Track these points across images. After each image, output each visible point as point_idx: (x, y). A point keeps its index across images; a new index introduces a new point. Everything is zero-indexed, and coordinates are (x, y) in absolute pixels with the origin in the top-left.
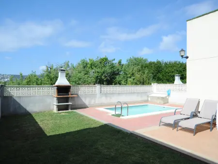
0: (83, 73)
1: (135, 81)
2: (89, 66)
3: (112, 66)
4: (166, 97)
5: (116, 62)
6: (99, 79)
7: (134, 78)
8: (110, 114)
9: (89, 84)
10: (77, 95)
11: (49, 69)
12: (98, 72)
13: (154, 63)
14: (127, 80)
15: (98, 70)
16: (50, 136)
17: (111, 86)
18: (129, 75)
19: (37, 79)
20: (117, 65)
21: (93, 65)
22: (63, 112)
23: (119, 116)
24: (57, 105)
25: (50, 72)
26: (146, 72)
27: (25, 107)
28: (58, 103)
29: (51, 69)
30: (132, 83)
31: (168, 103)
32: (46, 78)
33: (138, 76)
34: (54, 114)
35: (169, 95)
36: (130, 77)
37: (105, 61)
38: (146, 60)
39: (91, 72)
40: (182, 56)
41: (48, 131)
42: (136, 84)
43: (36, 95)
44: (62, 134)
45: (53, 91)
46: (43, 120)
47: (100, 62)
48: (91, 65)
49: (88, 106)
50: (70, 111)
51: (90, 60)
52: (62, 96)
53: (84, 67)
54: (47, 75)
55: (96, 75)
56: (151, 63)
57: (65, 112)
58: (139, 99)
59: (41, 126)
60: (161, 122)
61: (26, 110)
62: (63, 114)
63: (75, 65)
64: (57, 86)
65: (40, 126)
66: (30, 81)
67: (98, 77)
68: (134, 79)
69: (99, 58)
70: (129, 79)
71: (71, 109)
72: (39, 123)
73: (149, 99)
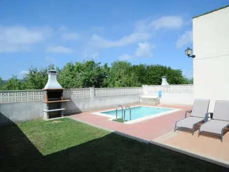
0: (70, 76)
1: (122, 83)
2: (75, 69)
3: (99, 70)
4: (157, 99)
5: (102, 65)
6: (87, 82)
7: (121, 80)
8: (111, 119)
9: (78, 87)
10: (70, 99)
11: (33, 73)
12: (85, 75)
13: (137, 66)
14: (114, 83)
15: (86, 73)
16: (47, 155)
17: (105, 88)
18: (116, 78)
19: (20, 83)
20: (103, 68)
21: (79, 68)
22: (56, 120)
23: (121, 120)
24: (48, 112)
25: (34, 76)
26: (133, 74)
27: (7, 116)
28: (49, 109)
29: (34, 72)
30: (120, 86)
31: (159, 103)
32: (29, 82)
33: (124, 78)
34: (45, 122)
35: (160, 96)
36: (117, 80)
37: (91, 64)
38: (129, 64)
39: (78, 75)
40: (189, 55)
41: (42, 147)
42: (124, 86)
43: (22, 101)
44: (63, 151)
45: (42, 96)
46: (32, 132)
47: (87, 66)
48: (78, 68)
49: (82, 111)
50: (63, 117)
51: (76, 63)
52: (53, 102)
53: (71, 70)
54: (31, 79)
55: (83, 78)
56: (135, 67)
57: (58, 120)
58: (132, 101)
59: (32, 140)
60: (176, 127)
61: (8, 119)
62: (56, 122)
63: (60, 69)
64: (47, 90)
65: (30, 142)
66: (11, 86)
67: (85, 80)
68: (121, 82)
69: (86, 62)
70: (116, 82)
71: (64, 116)
72: (28, 137)
73: (141, 101)
